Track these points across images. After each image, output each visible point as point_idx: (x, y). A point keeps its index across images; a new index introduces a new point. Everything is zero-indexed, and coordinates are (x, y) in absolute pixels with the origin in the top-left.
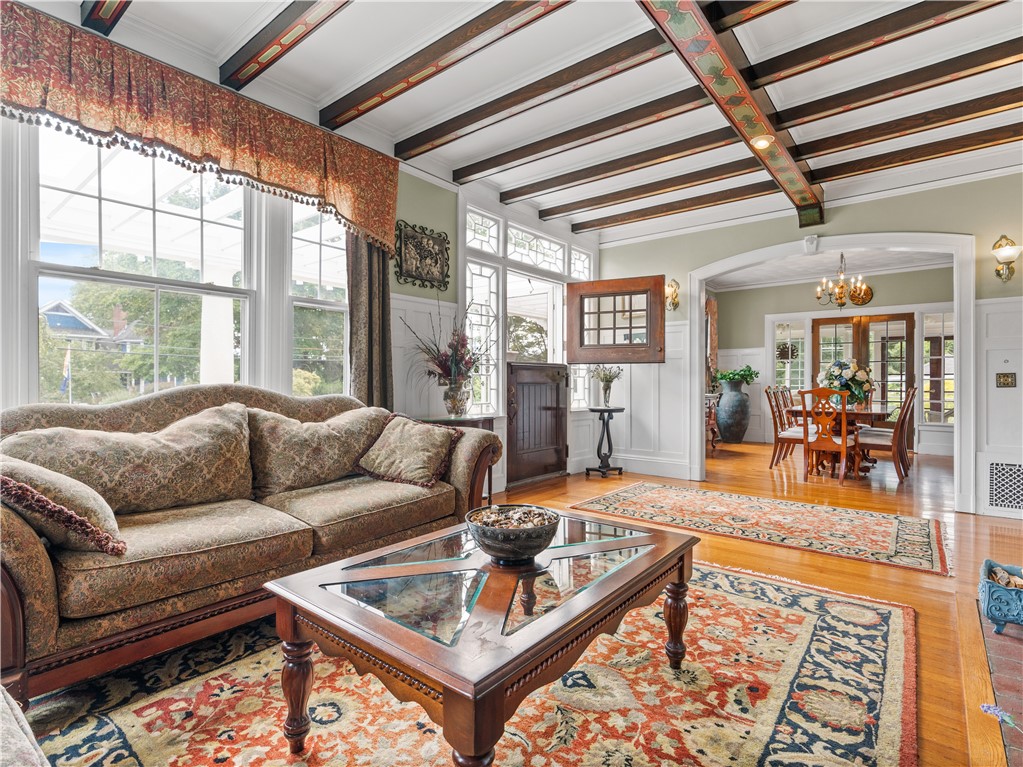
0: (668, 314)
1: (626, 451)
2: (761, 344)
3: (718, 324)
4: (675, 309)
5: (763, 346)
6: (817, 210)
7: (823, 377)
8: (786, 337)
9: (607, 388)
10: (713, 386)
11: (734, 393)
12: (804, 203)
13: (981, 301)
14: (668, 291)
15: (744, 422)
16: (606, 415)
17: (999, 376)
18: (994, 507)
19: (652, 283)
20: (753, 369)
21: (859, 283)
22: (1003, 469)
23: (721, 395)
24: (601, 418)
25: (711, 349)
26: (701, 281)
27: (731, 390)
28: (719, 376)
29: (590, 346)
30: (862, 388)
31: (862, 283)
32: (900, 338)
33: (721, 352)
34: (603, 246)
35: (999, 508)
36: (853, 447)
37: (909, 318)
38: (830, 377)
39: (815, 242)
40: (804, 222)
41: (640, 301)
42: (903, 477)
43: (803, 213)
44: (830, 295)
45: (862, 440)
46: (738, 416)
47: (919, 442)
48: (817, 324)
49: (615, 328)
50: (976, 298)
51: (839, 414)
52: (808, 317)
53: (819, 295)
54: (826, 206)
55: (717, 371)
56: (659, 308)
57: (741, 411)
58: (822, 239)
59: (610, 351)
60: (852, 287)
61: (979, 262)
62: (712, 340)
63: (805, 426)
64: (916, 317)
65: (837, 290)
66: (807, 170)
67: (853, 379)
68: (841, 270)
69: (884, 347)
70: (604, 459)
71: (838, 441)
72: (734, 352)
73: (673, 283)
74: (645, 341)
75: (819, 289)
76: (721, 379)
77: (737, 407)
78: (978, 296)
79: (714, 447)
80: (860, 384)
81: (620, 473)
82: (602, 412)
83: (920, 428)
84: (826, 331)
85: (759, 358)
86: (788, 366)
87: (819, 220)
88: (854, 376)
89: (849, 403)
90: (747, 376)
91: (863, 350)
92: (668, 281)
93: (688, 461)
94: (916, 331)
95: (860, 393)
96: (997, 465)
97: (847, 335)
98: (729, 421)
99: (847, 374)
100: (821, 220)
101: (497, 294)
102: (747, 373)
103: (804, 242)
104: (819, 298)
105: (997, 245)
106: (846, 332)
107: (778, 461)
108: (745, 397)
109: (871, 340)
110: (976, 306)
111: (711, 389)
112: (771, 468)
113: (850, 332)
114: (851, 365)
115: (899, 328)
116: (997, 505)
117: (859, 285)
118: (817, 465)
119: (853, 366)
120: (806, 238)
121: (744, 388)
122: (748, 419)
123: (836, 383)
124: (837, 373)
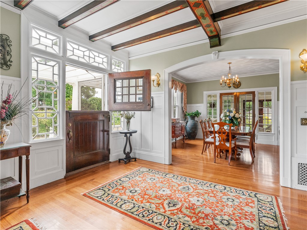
0: (153, 88)
1: (139, 150)
2: (202, 103)
3: (187, 95)
4: (158, 86)
5: (203, 103)
6: (217, 39)
7: (223, 116)
8: (212, 100)
9: (128, 122)
10: (185, 118)
11: (192, 121)
12: (212, 34)
13: (294, 82)
14: (153, 77)
15: (195, 132)
16: (128, 135)
17: (302, 119)
18: (300, 185)
19: (145, 73)
20: (199, 112)
21: (236, 78)
22: (305, 166)
23: (188, 121)
24: (126, 136)
25: (184, 104)
26: (169, 74)
27: (191, 120)
28: (187, 114)
29: (119, 103)
30: (237, 120)
31: (237, 78)
32: (250, 101)
33: (188, 105)
34: (130, 59)
35: (302, 185)
36: (234, 147)
37: (253, 93)
38: (226, 116)
39: (217, 54)
40: (212, 45)
41: (140, 81)
42: (253, 157)
43: (211, 40)
44: (225, 83)
45: (238, 143)
46: (193, 130)
47: (257, 139)
48: (221, 95)
49: (136, 94)
50: (291, 81)
51: (228, 133)
52: (218, 93)
53: (221, 83)
54: (222, 37)
55: (186, 112)
56: (148, 85)
57: (195, 127)
58: (220, 53)
59: (127, 105)
60: (234, 80)
61: (292, 63)
62: (184, 101)
63: (214, 138)
64: (256, 93)
65: (228, 81)
66: (211, 13)
67: (234, 117)
68: (229, 73)
69: (244, 104)
70: (128, 155)
71: (228, 145)
72: (193, 105)
73: (158, 75)
74: (142, 101)
75: (221, 81)
76: (188, 115)
77: (193, 126)
78: (292, 80)
79: (184, 142)
80: (237, 119)
81: (135, 161)
82: (126, 133)
83: (257, 134)
84: (225, 98)
85: (202, 108)
86: (213, 110)
87: (219, 44)
88: (234, 116)
89: (232, 126)
90: (197, 114)
91: (238, 105)
92: (152, 73)
93: (164, 155)
94: (256, 98)
95: (237, 123)
96: (302, 164)
97: (232, 99)
98: (190, 131)
99: (232, 115)
100: (220, 44)
101: (59, 75)
102: (197, 113)
103: (212, 54)
104: (221, 84)
105: (301, 54)
106: (232, 98)
107: (206, 150)
108: (196, 122)
109: (240, 101)
110: (291, 84)
111: (185, 119)
112: (202, 154)
113: (233, 98)
114: (233, 111)
115: (250, 97)
116: (301, 184)
117: (236, 79)
118: (220, 153)
119: (234, 112)
120: (213, 52)
121: (196, 119)
122: (197, 130)
123: (228, 118)
124: (228, 114)
